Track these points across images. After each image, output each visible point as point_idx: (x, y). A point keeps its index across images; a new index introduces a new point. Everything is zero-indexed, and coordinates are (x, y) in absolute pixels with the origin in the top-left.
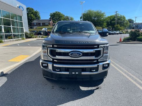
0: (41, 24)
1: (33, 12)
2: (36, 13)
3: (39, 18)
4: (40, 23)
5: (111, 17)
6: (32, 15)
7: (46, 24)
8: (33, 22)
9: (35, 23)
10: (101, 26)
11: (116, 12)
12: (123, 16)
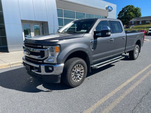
0: (141, 23)
1: (132, 10)
2: (137, 9)
3: (140, 15)
4: (139, 21)
6: (131, 13)
7: (147, 22)
8: (131, 21)
9: (133, 22)
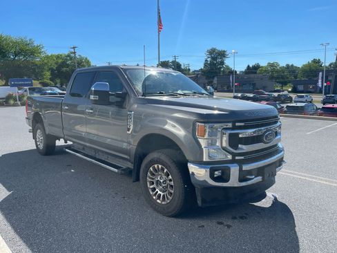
5: (58, 57)
10: (38, 79)
11: (74, 48)
12: (86, 59)
